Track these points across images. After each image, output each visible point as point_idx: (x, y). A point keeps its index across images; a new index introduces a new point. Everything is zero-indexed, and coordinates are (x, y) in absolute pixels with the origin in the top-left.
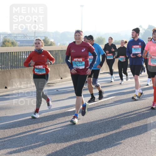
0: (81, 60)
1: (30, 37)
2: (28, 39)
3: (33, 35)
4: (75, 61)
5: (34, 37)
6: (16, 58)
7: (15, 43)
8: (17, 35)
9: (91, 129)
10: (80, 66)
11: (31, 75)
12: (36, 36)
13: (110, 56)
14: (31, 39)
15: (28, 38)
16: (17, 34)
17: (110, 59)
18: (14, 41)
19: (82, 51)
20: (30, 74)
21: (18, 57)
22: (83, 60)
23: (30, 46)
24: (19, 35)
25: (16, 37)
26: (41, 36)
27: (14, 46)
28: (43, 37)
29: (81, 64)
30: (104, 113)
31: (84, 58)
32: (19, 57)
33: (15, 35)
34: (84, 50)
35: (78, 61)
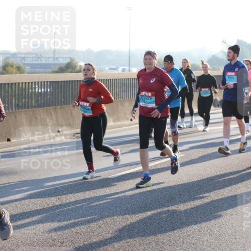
0: (149, 94)
6: (24, 92)
7: (23, 68)
8: (26, 56)
10: (148, 103)
16: (25, 54)
18: (21, 65)
19: (151, 82)
21: (27, 91)
24: (29, 56)
25: (24, 58)
27: (20, 73)
29: (150, 101)
31: (154, 92)
32: (29, 90)
33: (22, 56)
34: (154, 80)
35: (145, 96)
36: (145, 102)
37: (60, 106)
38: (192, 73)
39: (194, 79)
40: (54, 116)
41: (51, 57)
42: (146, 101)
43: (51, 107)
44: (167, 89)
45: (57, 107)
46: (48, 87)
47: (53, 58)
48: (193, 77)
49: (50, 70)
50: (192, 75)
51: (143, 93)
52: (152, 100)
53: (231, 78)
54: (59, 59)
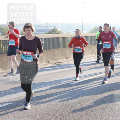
19: (109, 37)
37: (49, 50)
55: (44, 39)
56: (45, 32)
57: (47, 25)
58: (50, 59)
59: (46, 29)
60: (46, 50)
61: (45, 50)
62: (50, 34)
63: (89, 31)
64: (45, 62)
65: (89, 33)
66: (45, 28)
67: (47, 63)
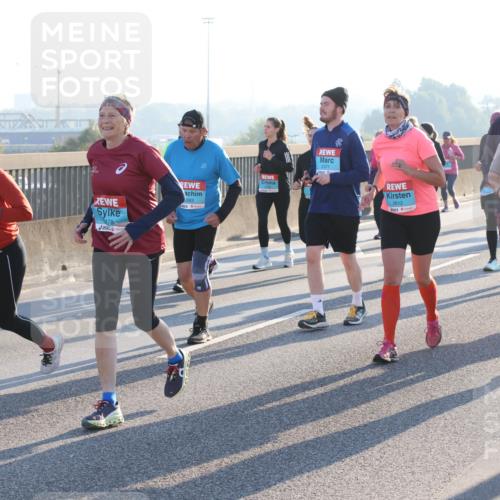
0: (114, 202)
1: (41, 123)
2: (38, 129)
3: (53, 118)
4: (100, 207)
5: (54, 124)
9: (236, 412)
10: (113, 223)
11: (42, 247)
12: (61, 118)
13: (269, 183)
14: (44, 130)
15: (37, 126)
17: (268, 191)
19: (118, 172)
20: (42, 243)
22: (121, 205)
23: (42, 151)
26: (79, 118)
28: (83, 123)
29: (114, 218)
30: (278, 361)
31: (123, 198)
34: (124, 168)
35: (106, 206)
36: (106, 223)
37: (66, 218)
38: (287, 150)
39: (290, 164)
40: (54, 236)
41: (52, 120)
42: (107, 218)
43: (49, 220)
44: (155, 188)
45: (60, 218)
46: (44, 180)
47: (56, 120)
48: (288, 160)
49: (50, 145)
50: (286, 154)
51: (100, 200)
52: (121, 215)
53: (327, 161)
54: (68, 122)
55: (44, 171)
56: (53, 142)
57: (58, 113)
58: (70, 257)
59: (57, 130)
60: (53, 219)
61: (52, 216)
62: (71, 150)
63: (236, 137)
64: (52, 268)
65: (236, 143)
66: (51, 127)
67: (61, 272)
